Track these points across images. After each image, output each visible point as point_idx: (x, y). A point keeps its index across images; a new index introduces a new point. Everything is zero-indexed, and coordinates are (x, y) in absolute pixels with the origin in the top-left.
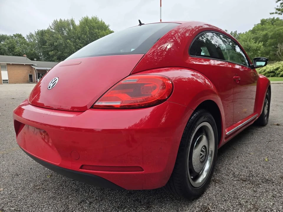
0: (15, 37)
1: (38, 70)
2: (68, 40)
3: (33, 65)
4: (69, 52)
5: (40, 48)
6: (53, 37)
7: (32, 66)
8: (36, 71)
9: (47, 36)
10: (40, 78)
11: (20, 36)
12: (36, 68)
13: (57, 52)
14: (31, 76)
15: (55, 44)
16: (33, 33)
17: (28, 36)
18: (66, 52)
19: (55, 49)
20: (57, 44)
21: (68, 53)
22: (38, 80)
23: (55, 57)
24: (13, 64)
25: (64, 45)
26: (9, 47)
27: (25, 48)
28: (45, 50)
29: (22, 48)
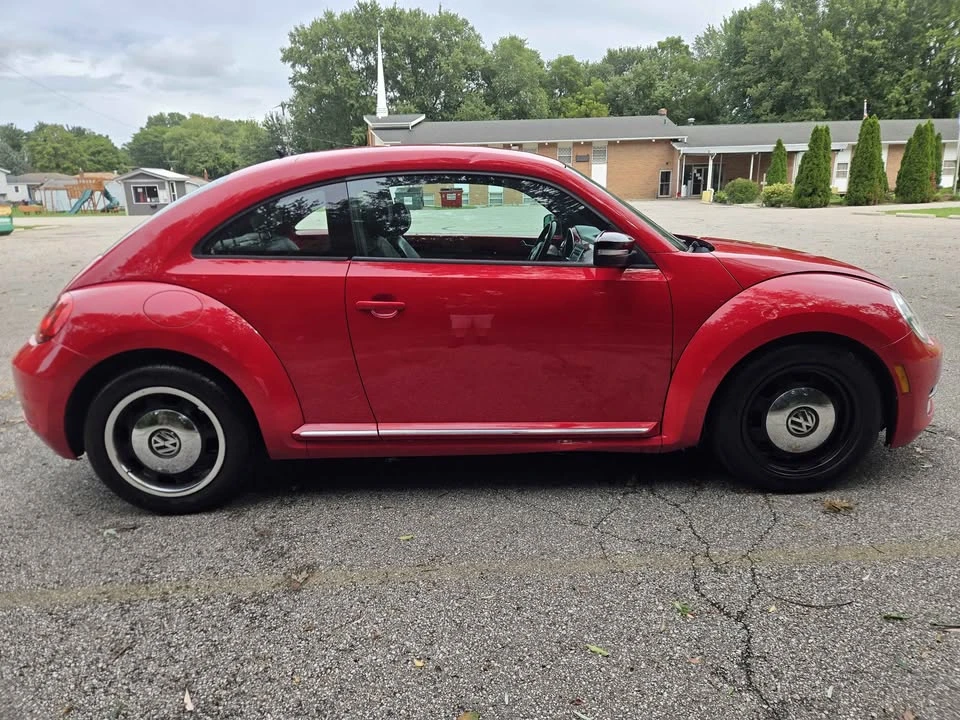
0: (663, 51)
1: (688, 156)
2: (826, 32)
3: (676, 140)
4: (823, 76)
5: (725, 75)
6: (773, 29)
7: (674, 145)
8: (681, 160)
9: (752, 30)
10: (689, 182)
11: (675, 44)
12: (684, 150)
13: (777, 85)
14: (666, 177)
15: (776, 54)
16: (718, 27)
17: (698, 40)
18: (811, 80)
19: (771, 73)
20: (779, 54)
21: (817, 80)
22: (684, 187)
23: (767, 104)
24: (623, 143)
25: (805, 55)
26: (638, 86)
27: (683, 83)
28: (736, 83)
29: (674, 83)
